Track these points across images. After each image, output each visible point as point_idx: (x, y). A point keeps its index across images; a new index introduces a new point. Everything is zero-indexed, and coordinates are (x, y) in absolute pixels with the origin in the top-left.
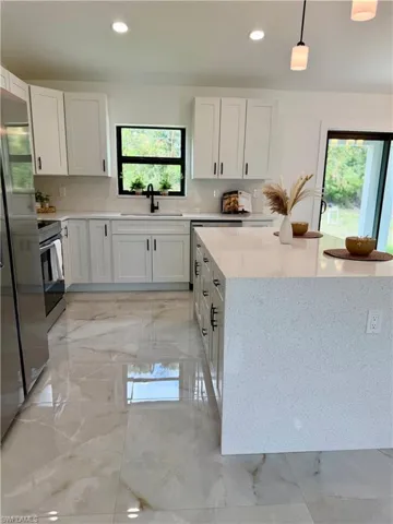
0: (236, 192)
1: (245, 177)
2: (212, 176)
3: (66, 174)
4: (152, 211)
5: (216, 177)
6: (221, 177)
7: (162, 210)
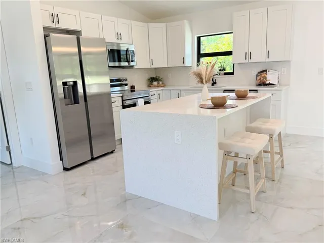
0: (265, 71)
1: (268, 60)
2: (244, 61)
3: (167, 66)
4: (213, 85)
5: (247, 61)
6: (250, 61)
7: (218, 84)
